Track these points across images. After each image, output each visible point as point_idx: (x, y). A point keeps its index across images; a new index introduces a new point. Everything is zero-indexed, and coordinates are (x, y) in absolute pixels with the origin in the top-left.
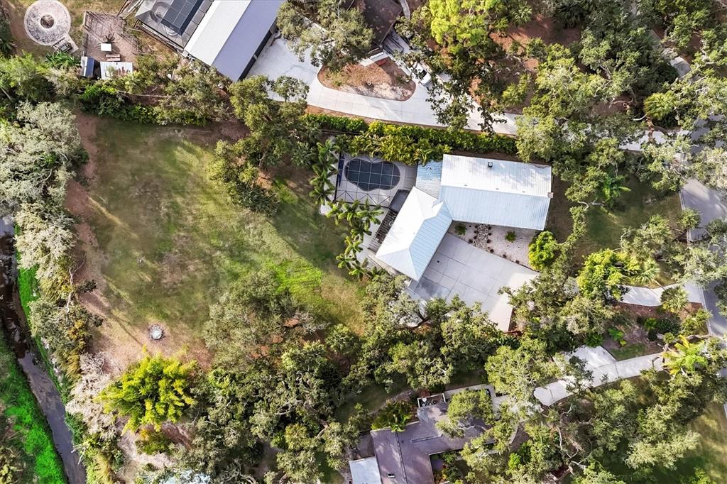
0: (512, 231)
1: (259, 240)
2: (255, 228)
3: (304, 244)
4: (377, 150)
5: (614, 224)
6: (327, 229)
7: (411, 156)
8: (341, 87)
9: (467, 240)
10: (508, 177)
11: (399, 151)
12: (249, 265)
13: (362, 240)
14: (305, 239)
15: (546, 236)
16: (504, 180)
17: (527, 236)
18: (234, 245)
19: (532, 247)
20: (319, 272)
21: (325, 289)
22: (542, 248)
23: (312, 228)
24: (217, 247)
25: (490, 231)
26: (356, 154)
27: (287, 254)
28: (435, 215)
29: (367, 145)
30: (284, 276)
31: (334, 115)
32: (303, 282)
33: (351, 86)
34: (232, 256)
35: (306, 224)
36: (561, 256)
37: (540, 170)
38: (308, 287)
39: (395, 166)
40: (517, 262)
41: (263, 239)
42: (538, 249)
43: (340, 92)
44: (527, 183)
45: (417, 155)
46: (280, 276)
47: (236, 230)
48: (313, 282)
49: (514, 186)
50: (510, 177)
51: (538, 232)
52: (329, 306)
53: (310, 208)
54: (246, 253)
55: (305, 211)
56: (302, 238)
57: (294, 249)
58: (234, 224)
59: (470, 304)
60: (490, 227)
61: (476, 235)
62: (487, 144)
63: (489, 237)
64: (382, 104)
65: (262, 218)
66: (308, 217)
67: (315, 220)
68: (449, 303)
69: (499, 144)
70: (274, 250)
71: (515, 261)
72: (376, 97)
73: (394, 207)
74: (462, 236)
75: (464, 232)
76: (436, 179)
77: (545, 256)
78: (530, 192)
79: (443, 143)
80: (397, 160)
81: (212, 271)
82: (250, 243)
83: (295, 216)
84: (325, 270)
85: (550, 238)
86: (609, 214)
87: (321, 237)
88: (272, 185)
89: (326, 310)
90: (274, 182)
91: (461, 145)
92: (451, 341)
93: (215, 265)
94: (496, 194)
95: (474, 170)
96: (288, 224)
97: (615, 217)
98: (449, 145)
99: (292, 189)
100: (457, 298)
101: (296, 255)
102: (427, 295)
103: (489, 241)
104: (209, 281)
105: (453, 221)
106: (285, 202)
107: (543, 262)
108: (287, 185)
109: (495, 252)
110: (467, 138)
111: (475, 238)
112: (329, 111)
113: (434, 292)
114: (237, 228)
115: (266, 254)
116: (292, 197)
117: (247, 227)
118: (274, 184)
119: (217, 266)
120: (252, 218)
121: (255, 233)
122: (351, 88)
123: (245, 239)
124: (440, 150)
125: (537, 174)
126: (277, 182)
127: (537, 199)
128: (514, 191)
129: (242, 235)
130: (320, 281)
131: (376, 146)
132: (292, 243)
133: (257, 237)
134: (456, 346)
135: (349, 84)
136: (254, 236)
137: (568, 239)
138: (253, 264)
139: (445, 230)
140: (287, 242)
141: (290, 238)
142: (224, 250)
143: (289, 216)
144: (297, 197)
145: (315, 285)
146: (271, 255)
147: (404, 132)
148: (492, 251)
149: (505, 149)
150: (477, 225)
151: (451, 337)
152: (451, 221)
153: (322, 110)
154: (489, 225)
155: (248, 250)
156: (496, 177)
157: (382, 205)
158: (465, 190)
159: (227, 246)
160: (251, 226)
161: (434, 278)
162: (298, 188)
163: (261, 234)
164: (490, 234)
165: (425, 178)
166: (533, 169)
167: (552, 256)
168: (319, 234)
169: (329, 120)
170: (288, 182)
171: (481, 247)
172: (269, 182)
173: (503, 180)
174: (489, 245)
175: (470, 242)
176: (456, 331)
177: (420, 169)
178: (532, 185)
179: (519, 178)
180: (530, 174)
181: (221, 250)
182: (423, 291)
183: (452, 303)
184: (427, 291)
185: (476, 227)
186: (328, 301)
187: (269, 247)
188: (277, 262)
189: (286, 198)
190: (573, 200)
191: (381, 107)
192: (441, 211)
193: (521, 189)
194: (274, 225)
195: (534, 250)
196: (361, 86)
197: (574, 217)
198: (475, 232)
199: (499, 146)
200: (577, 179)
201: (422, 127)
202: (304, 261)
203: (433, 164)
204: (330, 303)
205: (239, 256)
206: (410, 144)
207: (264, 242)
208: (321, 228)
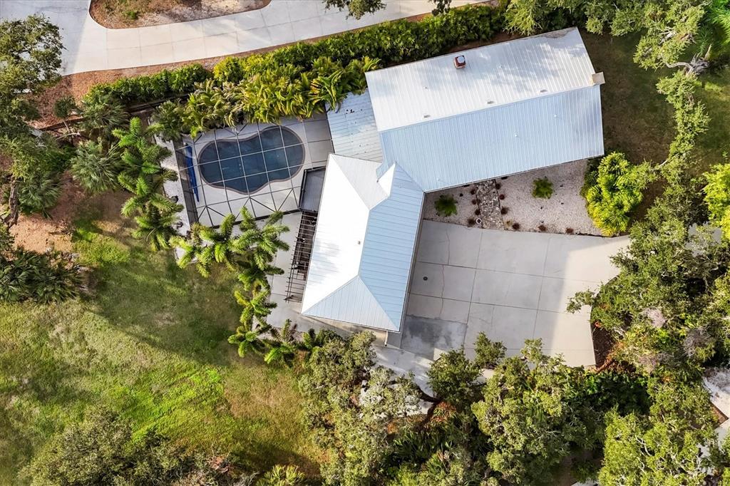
0: (542, 178)
1: (82, 351)
2: (68, 331)
3: (168, 328)
4: (236, 109)
5: (722, 103)
6: (203, 287)
7: (306, 97)
8: (141, 19)
9: (464, 221)
10: (502, 74)
11: (279, 96)
12: (78, 402)
13: (268, 287)
14: (168, 319)
15: (613, 163)
16: (496, 82)
17: (571, 178)
18: (39, 376)
19: (591, 193)
20: (213, 373)
21: (234, 400)
22: (612, 189)
23: (173, 295)
24: (9, 390)
25: (500, 192)
26: (200, 128)
27: (144, 358)
28: (388, 192)
29: (213, 104)
30: (150, 401)
31: (144, 75)
32: (191, 401)
33: (159, 11)
34: (42, 397)
35: (159, 291)
36: (669, 191)
37: (560, 41)
38: (202, 408)
39: (284, 130)
40: (570, 231)
41: (89, 347)
42: (605, 194)
43: (141, 30)
44: (542, 73)
45: (317, 92)
46: (144, 403)
47: (34, 347)
48: (208, 395)
49: (520, 87)
50: (507, 73)
51: (594, 163)
52: (253, 428)
53: (158, 260)
54: (66, 382)
55: (151, 268)
56: (160, 319)
57: (153, 344)
58: (27, 335)
59: (516, 349)
60: (496, 184)
61: (476, 207)
62: (441, 32)
63: (503, 203)
64: (225, 26)
65: (75, 305)
66: (157, 277)
67: (173, 278)
68: (472, 357)
69: (463, 24)
70: (115, 359)
71: (564, 231)
72: (211, 16)
73: (308, 206)
74: (452, 217)
75: (454, 208)
76: (368, 127)
77: (627, 202)
78: (554, 86)
79: (359, 56)
80: (281, 114)
81: (13, 438)
82: (68, 361)
83: (134, 282)
84: (223, 365)
85: (624, 163)
86: (707, 87)
87: (196, 305)
88: (73, 240)
89: (249, 438)
90: (76, 234)
91: (394, 50)
92: (505, 439)
93: (17, 424)
94: (492, 113)
95: (432, 82)
96: (127, 302)
97: (720, 89)
98: (371, 57)
99: (112, 235)
100: (484, 341)
101: (159, 356)
102: (424, 347)
103: (504, 211)
104: (15, 457)
105: (427, 195)
106: (108, 264)
107: (627, 214)
108: (101, 232)
109: (522, 226)
110: (400, 33)
111: (478, 212)
112: (133, 72)
113: (437, 337)
114: (34, 341)
115: (104, 372)
116: (116, 251)
117: (52, 335)
118: (76, 237)
119: (21, 424)
120: (56, 315)
121: (71, 339)
122: (159, 16)
123: (56, 356)
124: (357, 69)
125: (556, 50)
126: (81, 231)
127: (573, 96)
128: (525, 96)
129: (48, 351)
130: (220, 388)
131: (233, 102)
132: (145, 335)
133: (77, 347)
134: (519, 447)
135: (153, 10)
136: (71, 346)
137: (672, 150)
138: (86, 397)
139: (417, 217)
140: (137, 336)
141: (138, 327)
142: (23, 392)
143: (123, 286)
144: (126, 248)
145: (215, 399)
146: (115, 371)
147: (280, 60)
148: (516, 227)
149: (476, 30)
150: (473, 189)
151: (501, 431)
152: (422, 197)
153: (118, 73)
154: (494, 180)
155: (68, 376)
156: (481, 82)
157: (283, 210)
158: (429, 126)
159: (26, 381)
160: (58, 329)
161: (428, 312)
162: (122, 230)
163: (82, 338)
164: (502, 197)
165: (348, 132)
166: (543, 44)
167: (640, 198)
168: (190, 302)
169: (135, 86)
170: (101, 225)
171: (493, 226)
172: (67, 237)
173: (494, 82)
174: (507, 218)
175: (471, 222)
176: (507, 417)
177: (332, 117)
178: (554, 73)
179: (523, 67)
180: (542, 54)
181: (17, 393)
182: (416, 342)
183: (477, 356)
184: (425, 340)
185: (473, 192)
186: (248, 419)
187: (104, 358)
188: (129, 381)
189: (108, 257)
190: (655, 66)
191: (225, 32)
192: (396, 183)
193: (534, 88)
194: (101, 314)
195: (598, 199)
196: (178, 6)
197: (670, 99)
198: (474, 202)
199: (465, 28)
200: (653, 17)
201: (311, 43)
202: (178, 361)
203: (352, 100)
204: (253, 423)
205: (55, 392)
206: (298, 76)
207: (92, 351)
208: (190, 289)
